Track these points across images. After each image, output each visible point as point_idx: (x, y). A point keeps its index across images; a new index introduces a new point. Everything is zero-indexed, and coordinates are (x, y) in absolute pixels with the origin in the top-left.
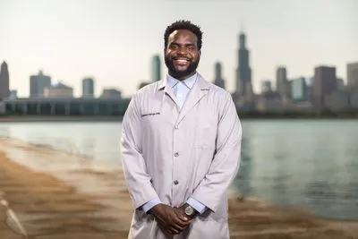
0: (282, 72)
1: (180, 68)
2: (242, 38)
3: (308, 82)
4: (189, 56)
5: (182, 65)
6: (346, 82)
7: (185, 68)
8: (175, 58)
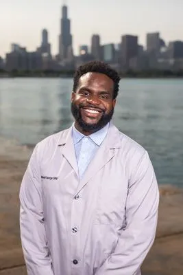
0: (96, 39)
2: (65, 9)
3: (117, 48)
6: (145, 48)
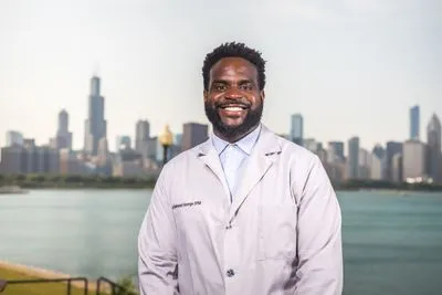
1: (230, 122)
4: (244, 100)
5: (235, 117)
7: (240, 121)
8: (222, 106)
